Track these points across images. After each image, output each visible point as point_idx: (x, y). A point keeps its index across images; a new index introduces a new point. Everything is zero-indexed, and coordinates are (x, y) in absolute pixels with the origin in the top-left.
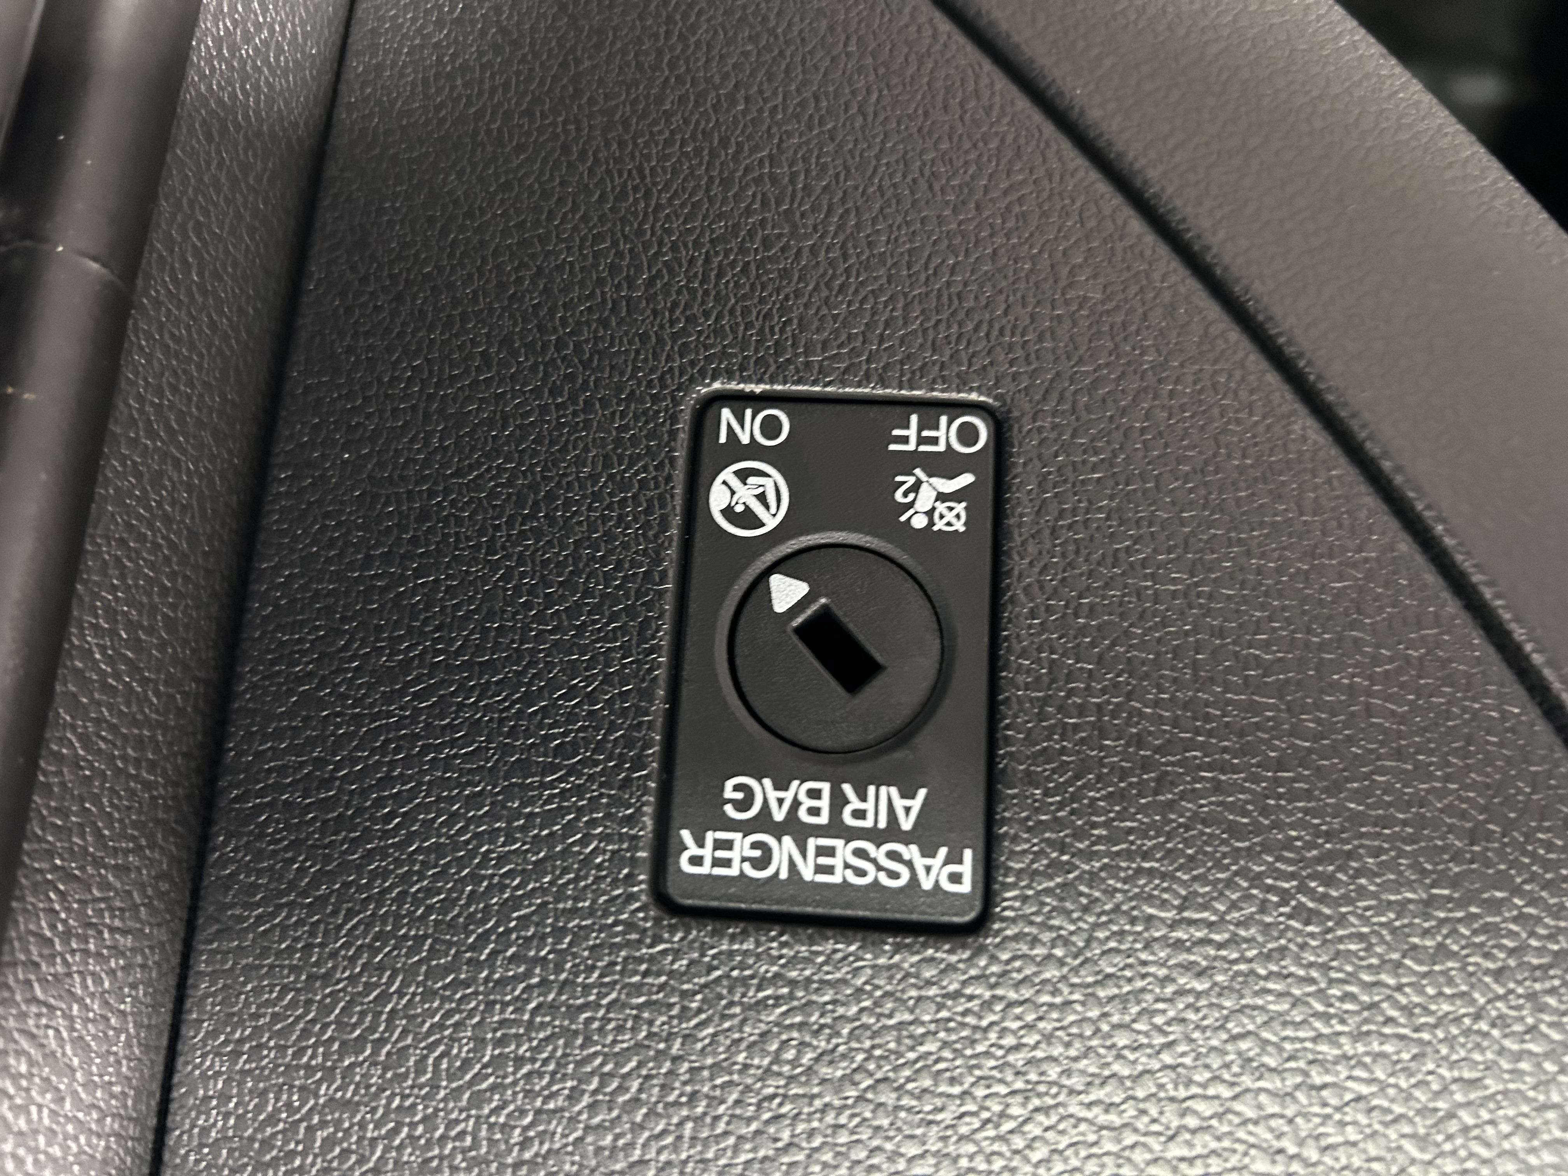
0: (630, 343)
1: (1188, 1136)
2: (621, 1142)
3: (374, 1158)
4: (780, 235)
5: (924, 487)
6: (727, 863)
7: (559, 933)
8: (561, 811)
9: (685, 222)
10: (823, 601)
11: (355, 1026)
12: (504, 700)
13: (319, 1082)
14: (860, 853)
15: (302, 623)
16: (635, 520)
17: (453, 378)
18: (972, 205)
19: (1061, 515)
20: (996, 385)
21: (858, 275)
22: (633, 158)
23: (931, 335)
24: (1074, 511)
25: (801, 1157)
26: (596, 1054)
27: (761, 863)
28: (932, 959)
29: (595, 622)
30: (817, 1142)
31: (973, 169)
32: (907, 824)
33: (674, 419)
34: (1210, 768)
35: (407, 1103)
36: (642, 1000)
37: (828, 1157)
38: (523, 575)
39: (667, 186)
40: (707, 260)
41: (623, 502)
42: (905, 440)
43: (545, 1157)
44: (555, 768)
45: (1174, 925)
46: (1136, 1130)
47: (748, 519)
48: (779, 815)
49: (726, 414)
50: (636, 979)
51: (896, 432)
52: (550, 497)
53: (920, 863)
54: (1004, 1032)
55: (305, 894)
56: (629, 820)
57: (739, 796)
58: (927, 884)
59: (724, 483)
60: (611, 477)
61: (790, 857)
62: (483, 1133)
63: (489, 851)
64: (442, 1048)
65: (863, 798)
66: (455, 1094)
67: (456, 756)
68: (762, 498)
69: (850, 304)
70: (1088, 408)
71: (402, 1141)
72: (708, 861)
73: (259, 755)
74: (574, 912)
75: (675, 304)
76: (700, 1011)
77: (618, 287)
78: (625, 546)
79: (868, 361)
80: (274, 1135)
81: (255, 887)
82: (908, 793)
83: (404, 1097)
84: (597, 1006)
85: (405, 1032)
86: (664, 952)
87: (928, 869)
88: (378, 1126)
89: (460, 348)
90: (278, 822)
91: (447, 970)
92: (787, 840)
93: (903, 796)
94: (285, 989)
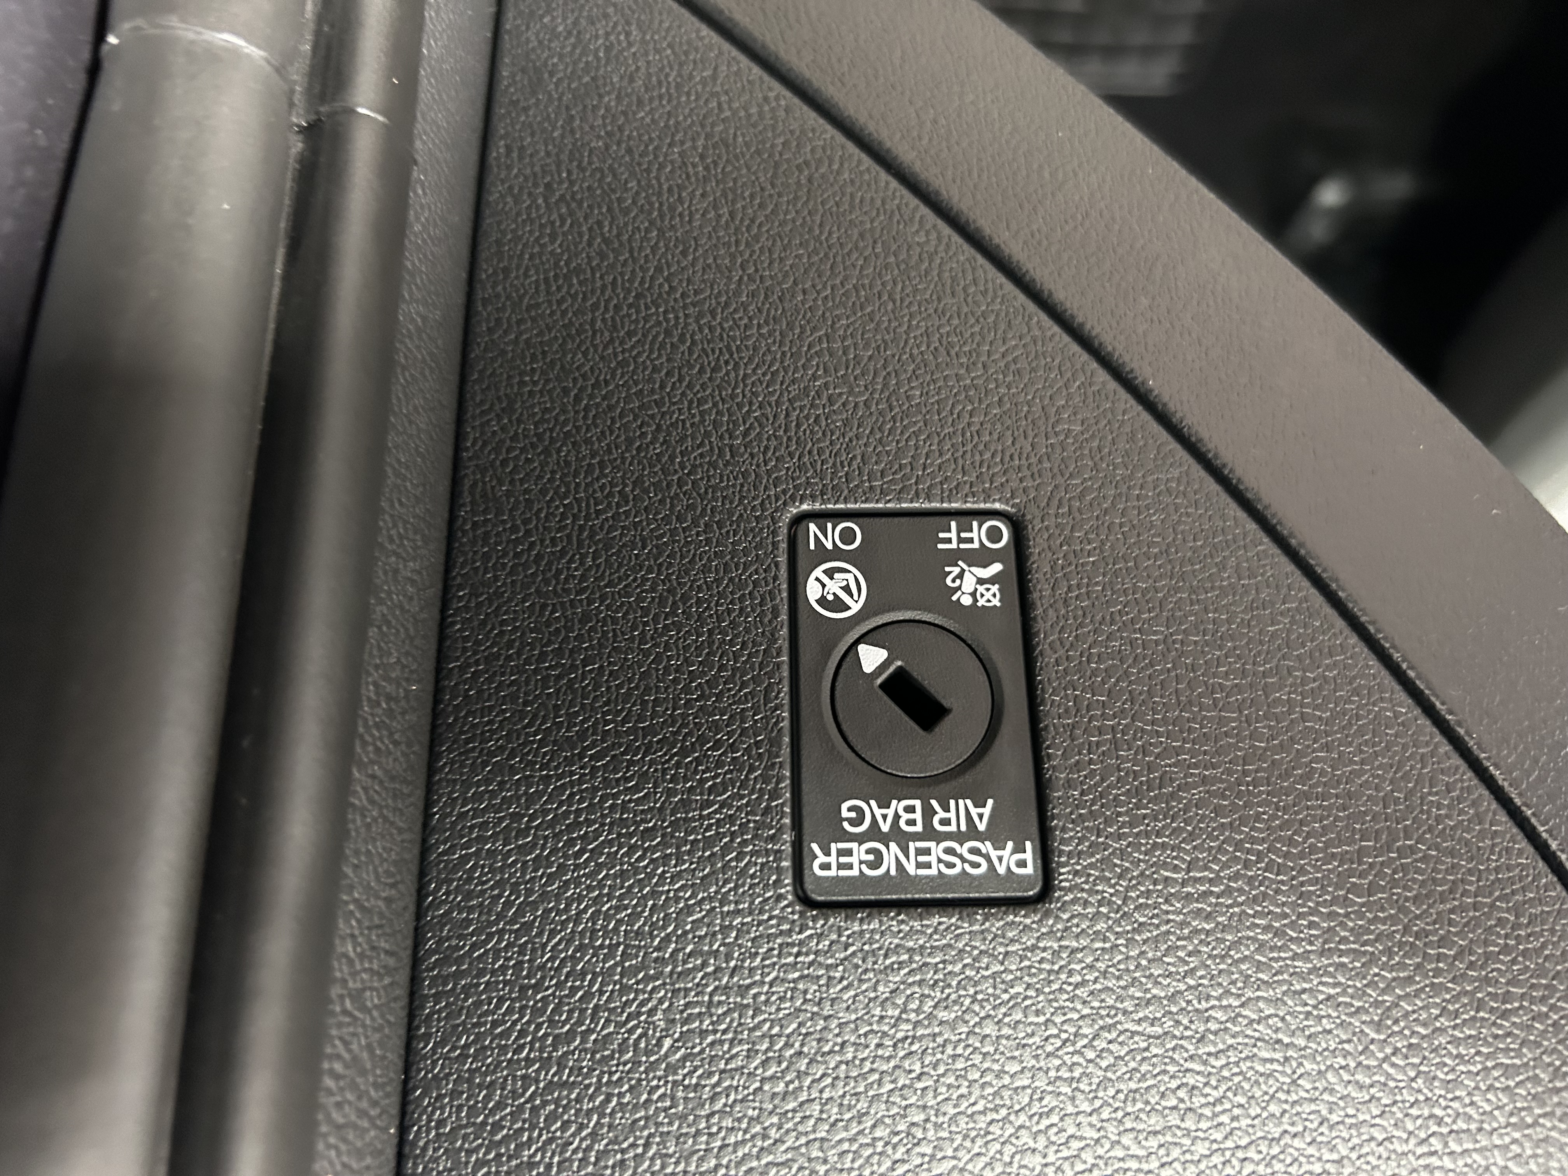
0: (735, 479)
1: (1212, 1037)
2: (791, 1087)
3: (592, 1125)
4: (841, 394)
5: (967, 575)
6: (850, 867)
7: (725, 930)
8: (719, 836)
9: (767, 387)
10: (899, 663)
11: (564, 1023)
12: (665, 754)
13: (537, 1071)
14: (949, 851)
15: (491, 708)
16: (753, 611)
17: (598, 513)
18: (980, 365)
19: (1070, 589)
20: (1012, 497)
21: (902, 420)
22: (722, 339)
23: (960, 462)
24: (1079, 586)
25: (930, 1083)
26: (765, 1020)
27: (876, 864)
28: (1013, 922)
29: (729, 690)
30: (941, 1069)
31: (978, 338)
32: (982, 827)
33: (774, 533)
34: (1196, 766)
35: (615, 1078)
36: (796, 975)
37: (951, 1080)
38: (669, 658)
39: (751, 359)
40: (787, 415)
41: (742, 599)
42: (949, 541)
43: (731, 1107)
44: (709, 803)
45: (1184, 883)
46: (1175, 1037)
47: (838, 605)
48: (885, 828)
49: (813, 527)
50: (791, 959)
51: (941, 535)
52: (685, 598)
53: (994, 854)
54: (1070, 973)
55: (513, 921)
56: (772, 839)
57: (853, 815)
58: (1001, 870)
59: (817, 579)
60: (731, 579)
61: (897, 858)
62: (680, 1094)
63: (664, 872)
64: (639, 1031)
65: (947, 810)
66: (652, 1067)
67: (630, 801)
68: (847, 589)
69: (898, 442)
70: (1079, 510)
71: (613, 1110)
72: (834, 866)
73: (462, 816)
74: (738, 912)
75: (767, 448)
76: (842, 978)
77: (721, 437)
78: (747, 631)
79: (916, 483)
80: (502, 1119)
81: (468, 922)
82: (980, 803)
83: (611, 1074)
84: (763, 983)
85: (608, 1021)
86: (811, 936)
87: (1000, 859)
88: (592, 1098)
89: (602, 488)
90: (483, 867)
91: (637, 969)
92: (893, 845)
93: (976, 806)
94: (501, 1000)
